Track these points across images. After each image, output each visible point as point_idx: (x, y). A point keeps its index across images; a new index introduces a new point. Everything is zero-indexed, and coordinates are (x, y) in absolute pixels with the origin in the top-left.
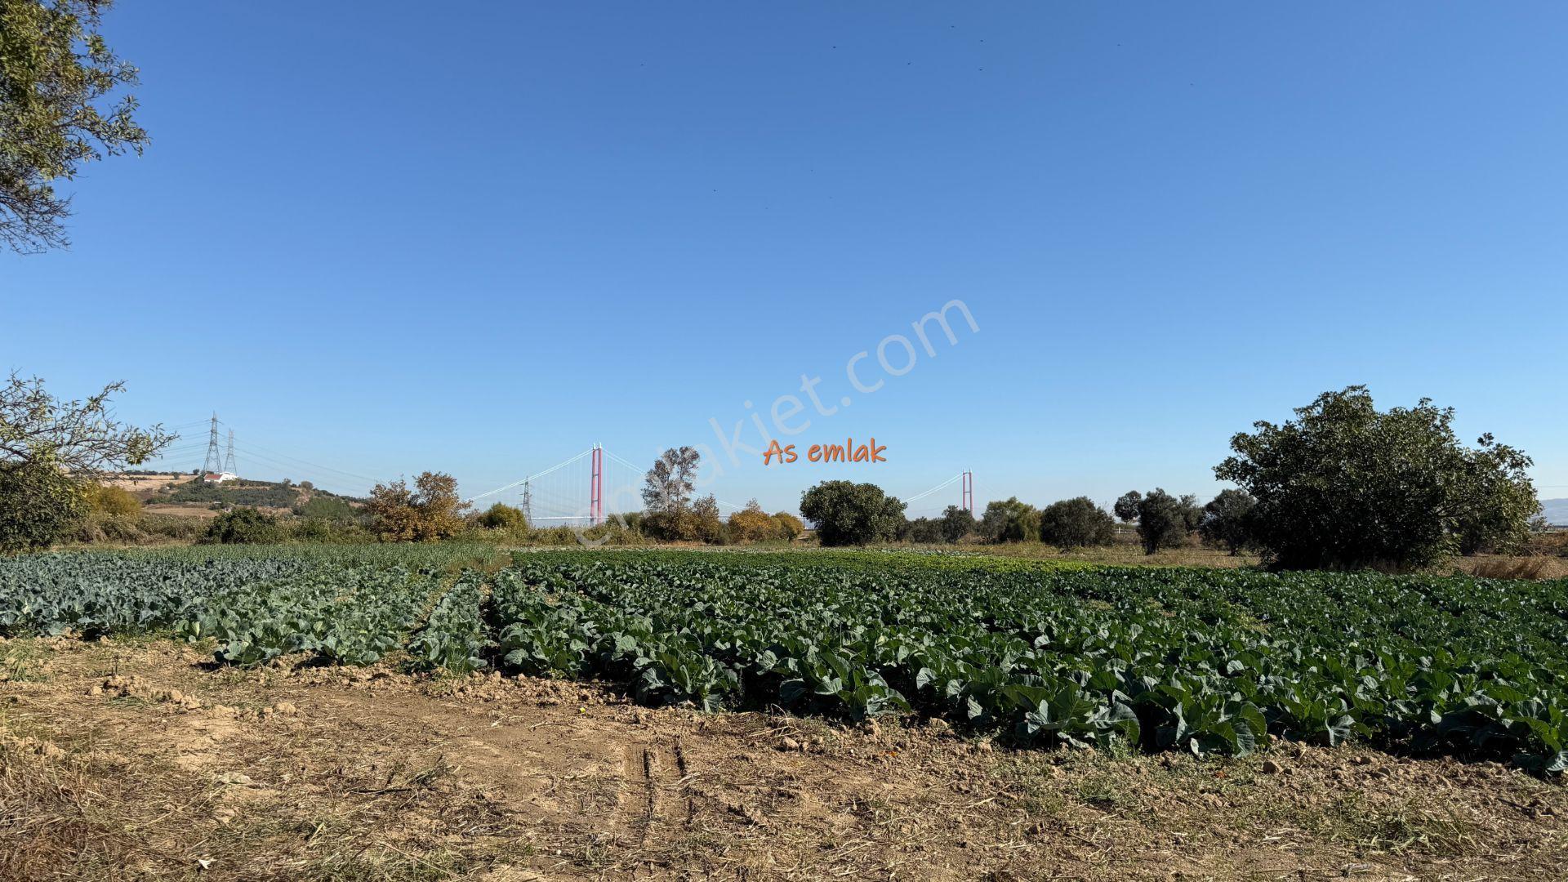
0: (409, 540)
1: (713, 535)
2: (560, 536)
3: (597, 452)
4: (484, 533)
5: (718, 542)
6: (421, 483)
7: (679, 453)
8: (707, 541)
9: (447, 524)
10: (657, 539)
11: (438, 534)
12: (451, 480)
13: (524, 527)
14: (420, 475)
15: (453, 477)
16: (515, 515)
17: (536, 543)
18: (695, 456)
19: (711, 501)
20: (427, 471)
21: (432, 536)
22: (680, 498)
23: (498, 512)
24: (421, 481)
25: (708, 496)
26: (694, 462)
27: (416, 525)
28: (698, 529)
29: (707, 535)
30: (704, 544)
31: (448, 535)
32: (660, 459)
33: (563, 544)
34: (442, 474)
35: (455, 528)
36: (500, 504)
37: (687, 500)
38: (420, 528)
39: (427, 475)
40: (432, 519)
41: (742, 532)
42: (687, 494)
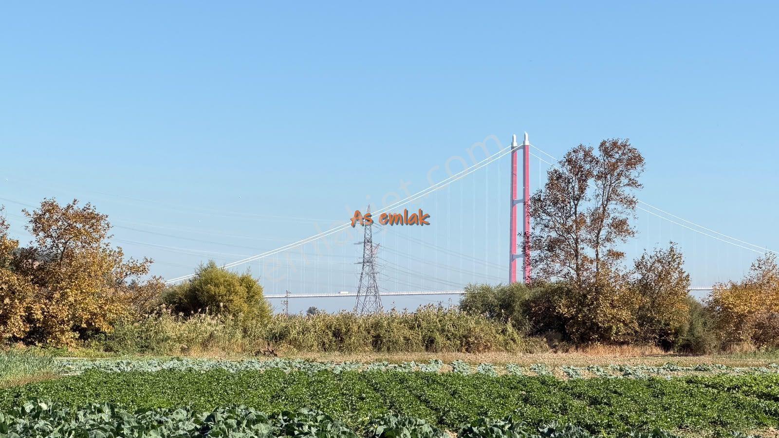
0: (15, 339)
1: (677, 332)
2: (337, 334)
3: (520, 153)
4: (171, 326)
5: (691, 348)
6: (40, 223)
7: (597, 153)
8: (666, 346)
9: (93, 308)
10: (550, 341)
11: (75, 329)
12: (97, 218)
13: (263, 314)
14: (35, 207)
15: (99, 211)
16: (241, 290)
17: (284, 347)
18: (635, 160)
19: (671, 259)
20: (49, 198)
21: (63, 332)
22: (603, 250)
23: (206, 283)
24: (38, 220)
25: (666, 248)
26: (633, 173)
27: (28, 309)
28: (643, 320)
29: (664, 333)
30: (658, 351)
31: (97, 331)
32: (558, 167)
33: (341, 349)
34: (80, 206)
35: (110, 316)
36: (212, 266)
37: (618, 255)
38: (38, 315)
39: (50, 208)
40: (64, 296)
41: (738, 326)
42: (618, 245)
